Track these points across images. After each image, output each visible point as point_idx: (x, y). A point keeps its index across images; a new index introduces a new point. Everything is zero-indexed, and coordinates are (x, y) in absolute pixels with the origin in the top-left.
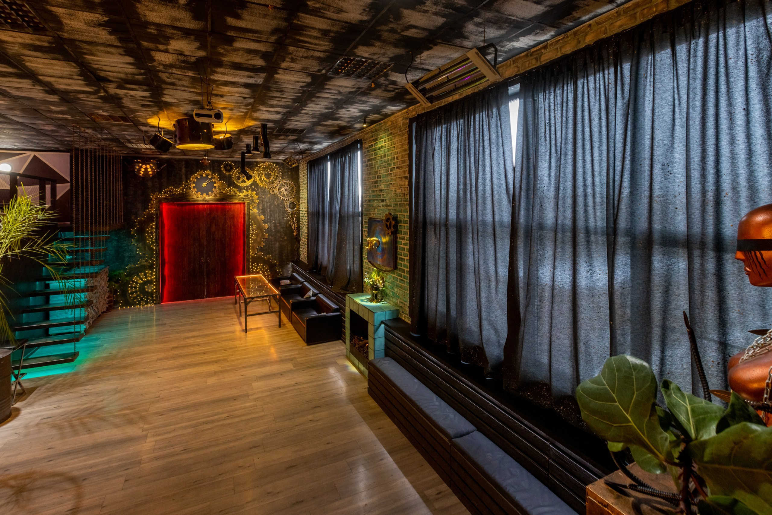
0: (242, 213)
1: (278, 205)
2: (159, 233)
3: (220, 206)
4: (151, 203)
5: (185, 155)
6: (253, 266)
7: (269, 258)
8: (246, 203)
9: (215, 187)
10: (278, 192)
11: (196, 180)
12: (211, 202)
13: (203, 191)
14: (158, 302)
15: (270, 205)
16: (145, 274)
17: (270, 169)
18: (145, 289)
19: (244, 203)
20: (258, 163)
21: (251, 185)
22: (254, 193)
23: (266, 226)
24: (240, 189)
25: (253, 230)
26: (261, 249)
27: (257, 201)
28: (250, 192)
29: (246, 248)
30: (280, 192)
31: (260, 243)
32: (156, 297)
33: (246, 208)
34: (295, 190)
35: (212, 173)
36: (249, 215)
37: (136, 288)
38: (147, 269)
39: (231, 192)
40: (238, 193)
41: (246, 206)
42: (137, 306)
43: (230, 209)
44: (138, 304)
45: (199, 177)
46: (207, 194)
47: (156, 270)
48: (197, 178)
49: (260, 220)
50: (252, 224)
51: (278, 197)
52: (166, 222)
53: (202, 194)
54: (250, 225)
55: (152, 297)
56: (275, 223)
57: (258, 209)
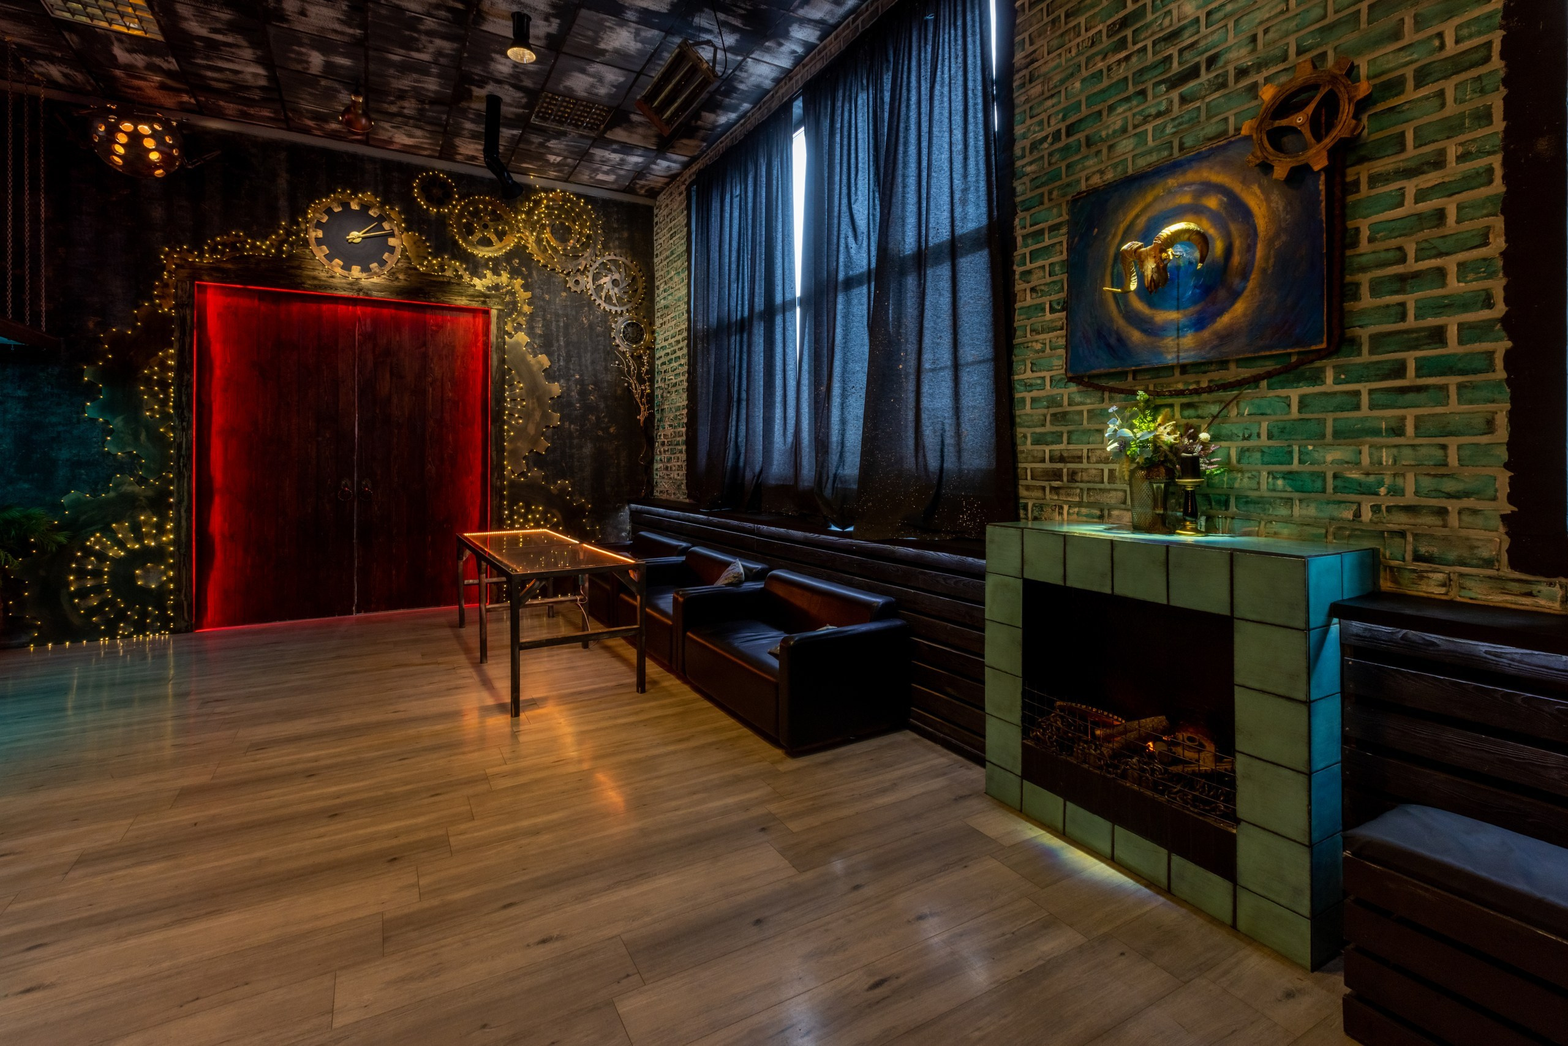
0: (480, 344)
1: (591, 326)
2: (189, 385)
3: (406, 314)
4: (161, 279)
5: (289, 129)
6: (512, 513)
7: (563, 490)
8: (494, 312)
9: (392, 250)
10: (590, 285)
11: (325, 219)
12: (376, 295)
13: (351, 256)
14: (183, 624)
15: (566, 326)
16: (136, 528)
17: (567, 212)
18: (133, 578)
19: (487, 312)
20: (530, 190)
21: (509, 256)
22: (518, 282)
23: (556, 388)
24: (475, 267)
25: (513, 400)
26: (537, 460)
27: (527, 309)
28: (505, 278)
29: (492, 453)
30: (599, 288)
31: (535, 441)
32: (174, 608)
33: (493, 328)
34: (641, 284)
35: (383, 204)
36: (501, 349)
37: (97, 573)
38: (143, 510)
39: (444, 270)
40: (466, 278)
41: (494, 320)
42: (104, 641)
43: (440, 327)
44: (104, 634)
45: (337, 210)
46: (366, 269)
47: (178, 512)
48: (329, 211)
49: (535, 369)
50: (512, 379)
51: (591, 304)
52: (217, 349)
53: (347, 267)
54: (503, 382)
55: (163, 609)
56: (581, 382)
57: (530, 332)
